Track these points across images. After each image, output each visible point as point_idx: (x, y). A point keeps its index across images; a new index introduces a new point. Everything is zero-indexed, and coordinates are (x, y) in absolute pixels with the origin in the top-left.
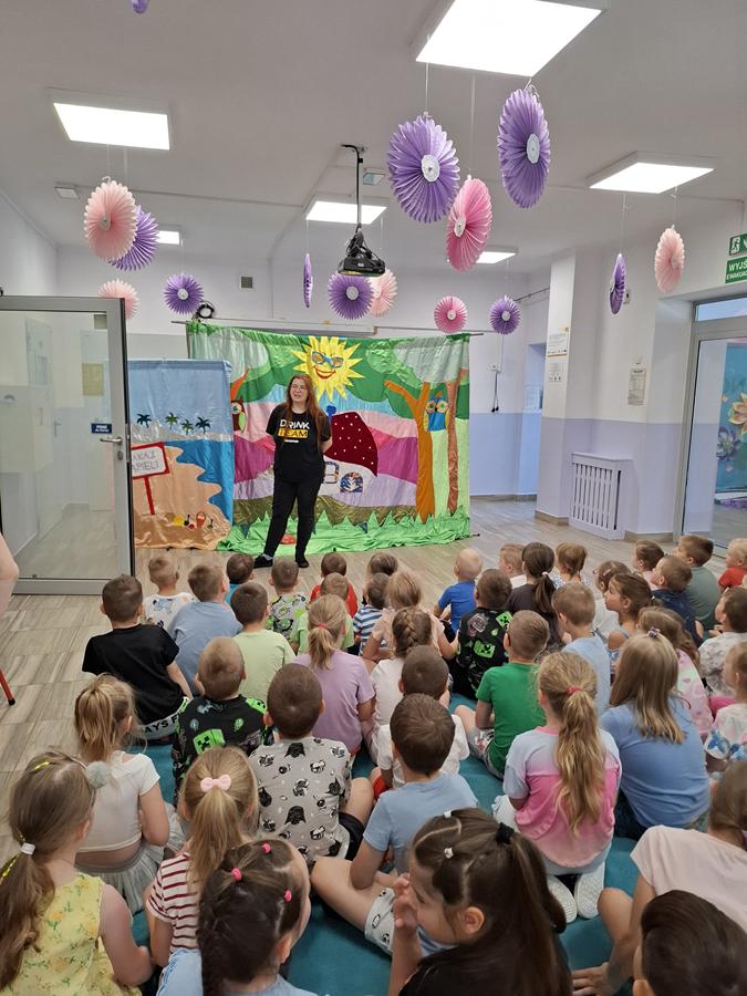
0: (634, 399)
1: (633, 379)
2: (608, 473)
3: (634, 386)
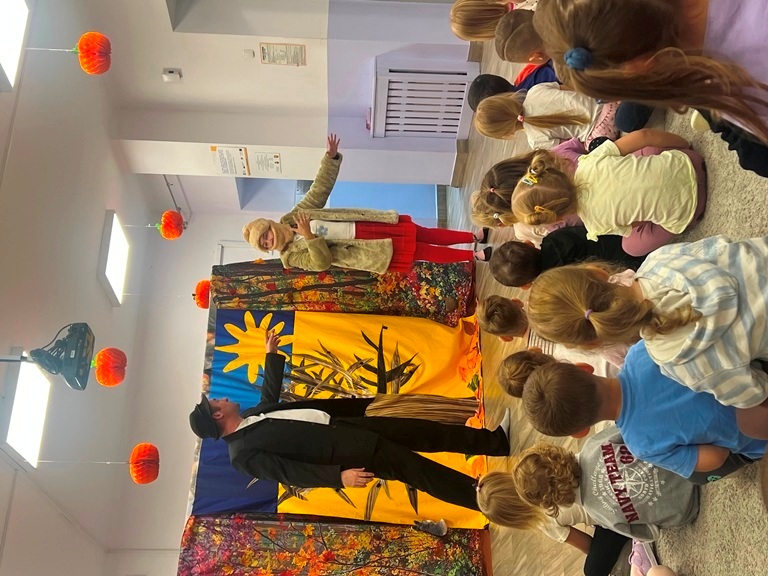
0: (298, 58)
1: (274, 61)
2: (393, 86)
3: (282, 58)
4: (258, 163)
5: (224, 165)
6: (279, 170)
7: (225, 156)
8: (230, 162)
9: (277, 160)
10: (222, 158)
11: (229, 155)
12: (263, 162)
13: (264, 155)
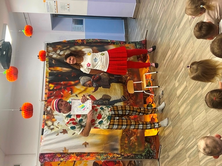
4: (61, 7)
5: (48, 8)
6: (69, 10)
7: (49, 5)
8: (50, 7)
9: (68, 6)
10: (47, 5)
11: (50, 4)
12: (63, 7)
13: (64, 4)
